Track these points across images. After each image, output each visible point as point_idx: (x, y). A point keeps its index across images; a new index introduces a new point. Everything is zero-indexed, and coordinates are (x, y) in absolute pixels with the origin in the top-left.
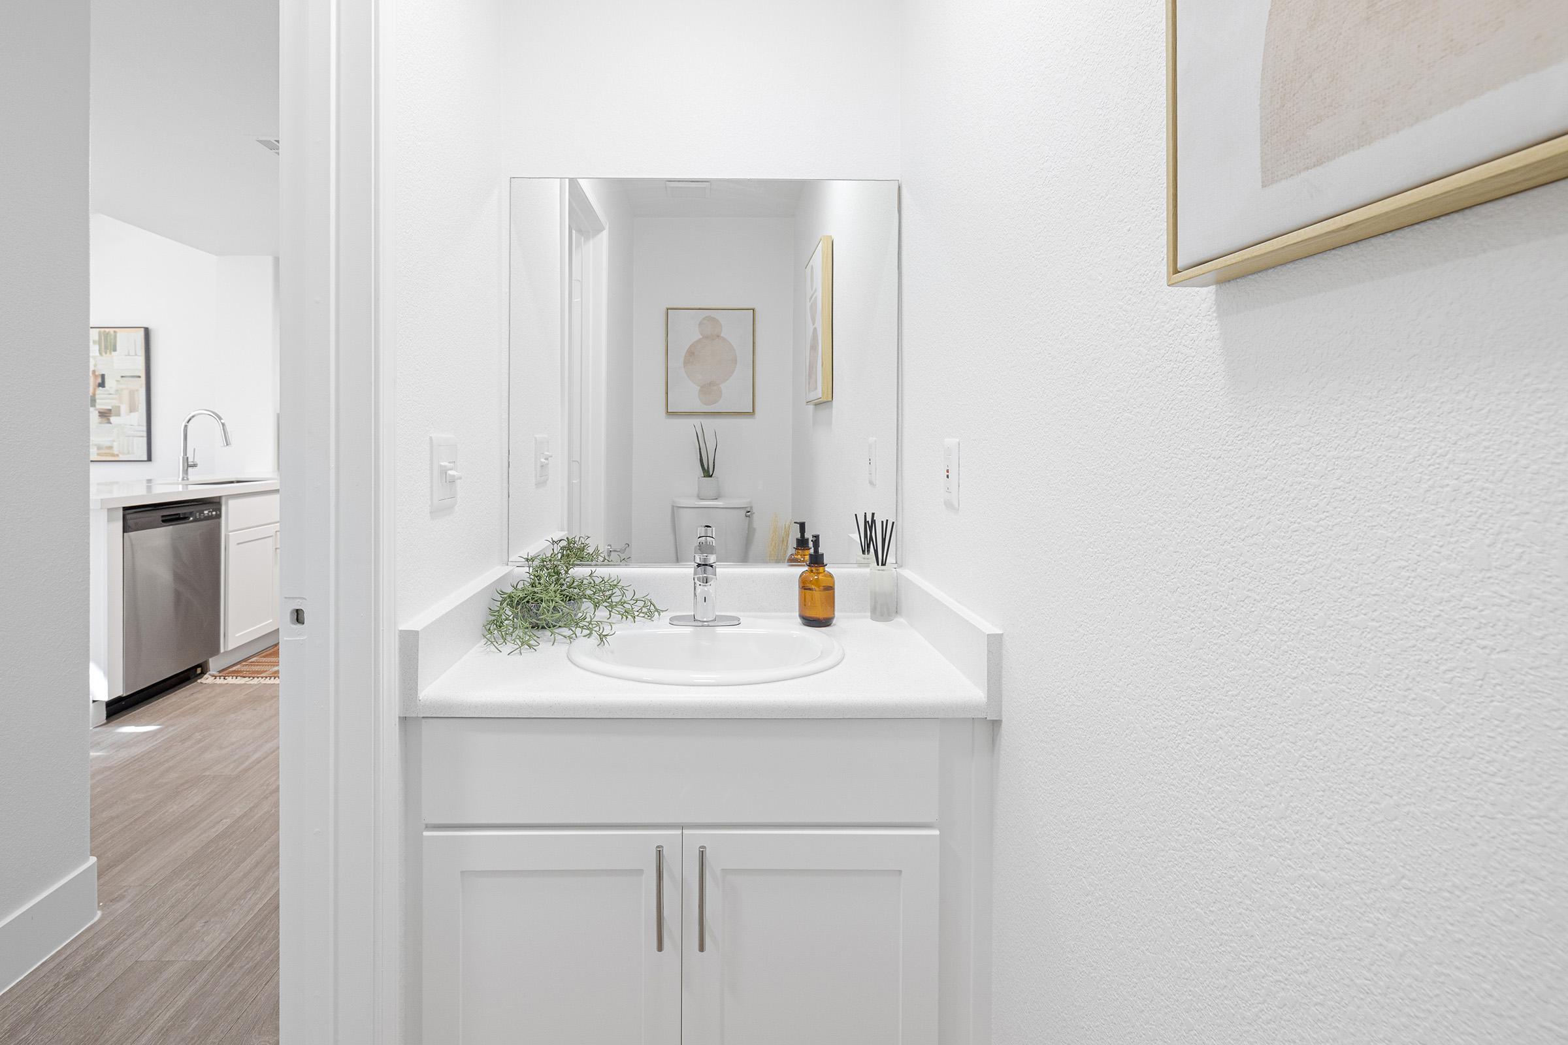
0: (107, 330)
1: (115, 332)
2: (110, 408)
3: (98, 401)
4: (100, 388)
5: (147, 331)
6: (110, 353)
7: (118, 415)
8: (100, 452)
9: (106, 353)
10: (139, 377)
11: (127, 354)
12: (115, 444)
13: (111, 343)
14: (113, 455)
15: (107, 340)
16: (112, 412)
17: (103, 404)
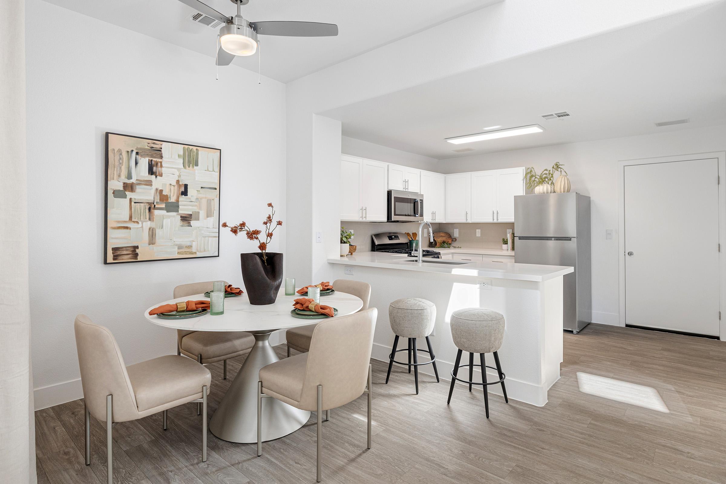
0: (191, 147)
1: (197, 149)
2: (191, 213)
3: (180, 206)
4: (183, 196)
6: (193, 167)
7: (197, 219)
8: (180, 250)
9: (189, 167)
10: (215, 189)
11: (207, 169)
12: (194, 244)
13: (194, 159)
14: (192, 253)
15: (189, 156)
16: (193, 216)
17: (185, 210)
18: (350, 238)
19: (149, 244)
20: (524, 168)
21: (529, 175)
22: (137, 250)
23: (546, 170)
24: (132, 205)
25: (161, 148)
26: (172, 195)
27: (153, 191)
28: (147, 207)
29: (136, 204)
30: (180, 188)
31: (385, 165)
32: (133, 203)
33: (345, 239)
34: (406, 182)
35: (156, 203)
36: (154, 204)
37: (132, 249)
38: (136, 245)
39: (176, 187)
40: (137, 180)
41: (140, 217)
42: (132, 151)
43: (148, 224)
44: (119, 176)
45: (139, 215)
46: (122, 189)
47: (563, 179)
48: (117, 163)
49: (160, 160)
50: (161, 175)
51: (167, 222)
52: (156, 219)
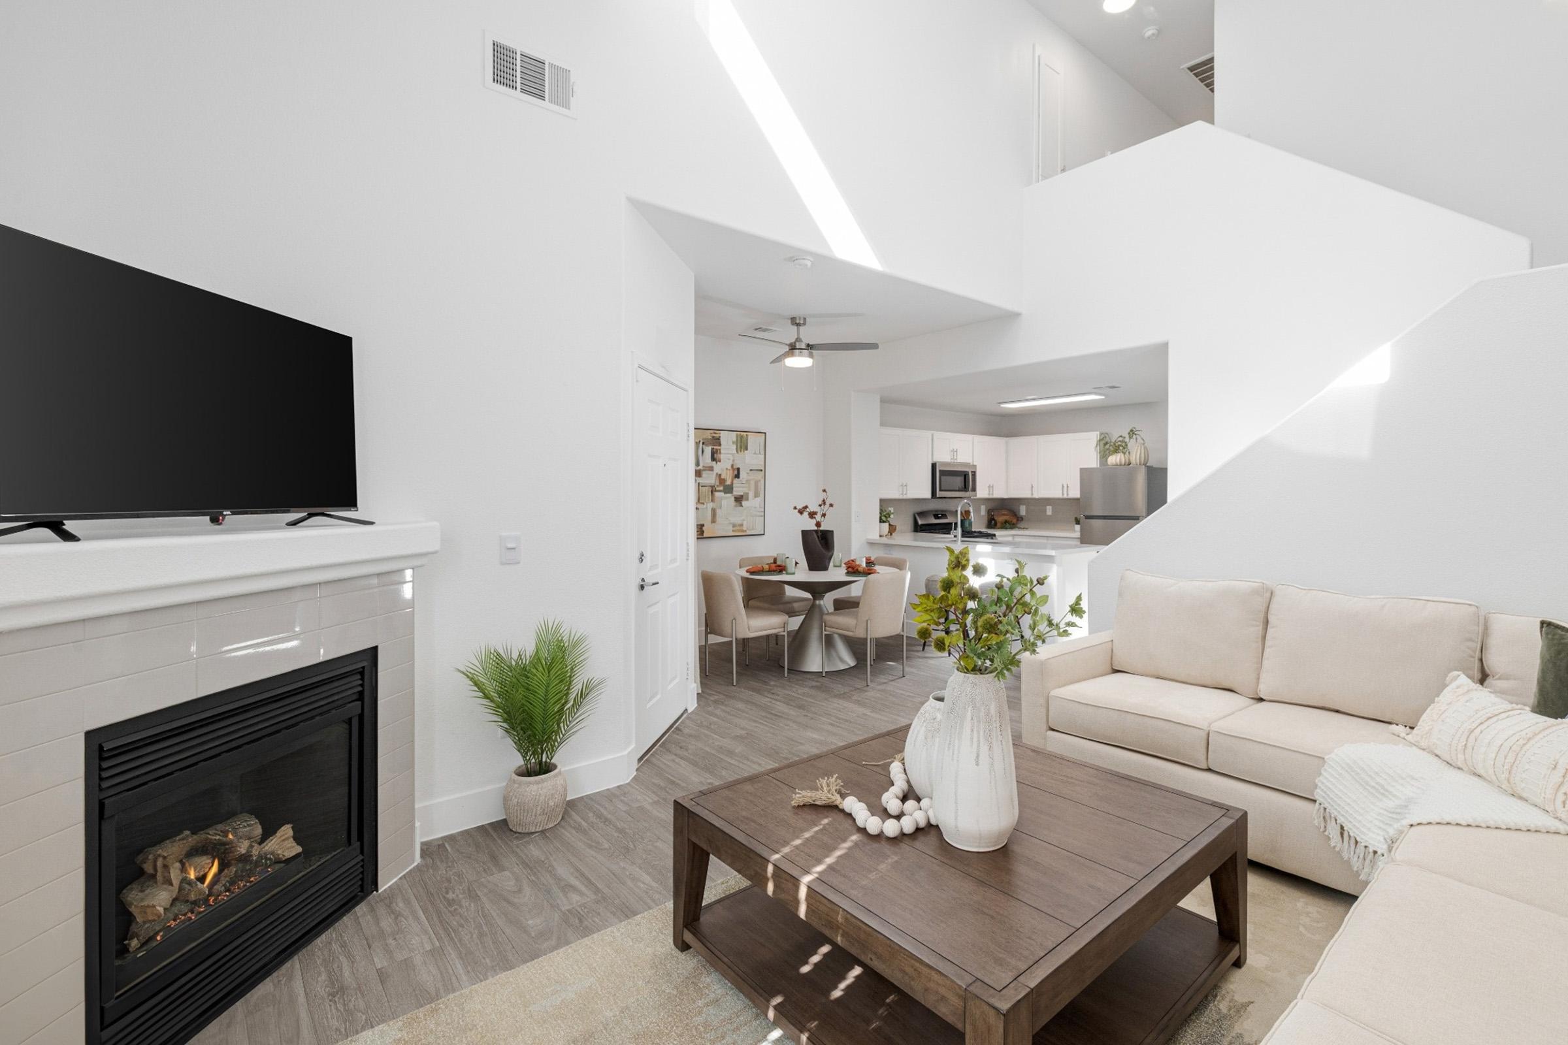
0: (742, 433)
2: (742, 494)
3: (734, 489)
4: (736, 479)
6: (744, 452)
7: (747, 499)
8: (734, 529)
9: (741, 451)
10: (760, 470)
11: (754, 453)
12: (745, 523)
13: (744, 443)
14: (743, 531)
15: (741, 442)
16: (744, 497)
17: (738, 491)
18: (889, 517)
19: (712, 524)
20: (1098, 433)
21: (1102, 443)
22: (704, 528)
23: (1121, 436)
25: (720, 437)
26: (728, 479)
27: (714, 476)
28: (710, 490)
29: (703, 487)
30: (734, 472)
31: (929, 433)
32: (700, 487)
33: (884, 518)
34: (955, 451)
35: (717, 487)
36: (715, 487)
37: (701, 528)
38: (703, 524)
39: (731, 471)
40: (703, 467)
41: (705, 499)
42: (701, 441)
43: (710, 505)
47: (1139, 448)
49: (719, 448)
50: (720, 461)
51: (724, 502)
52: (716, 500)
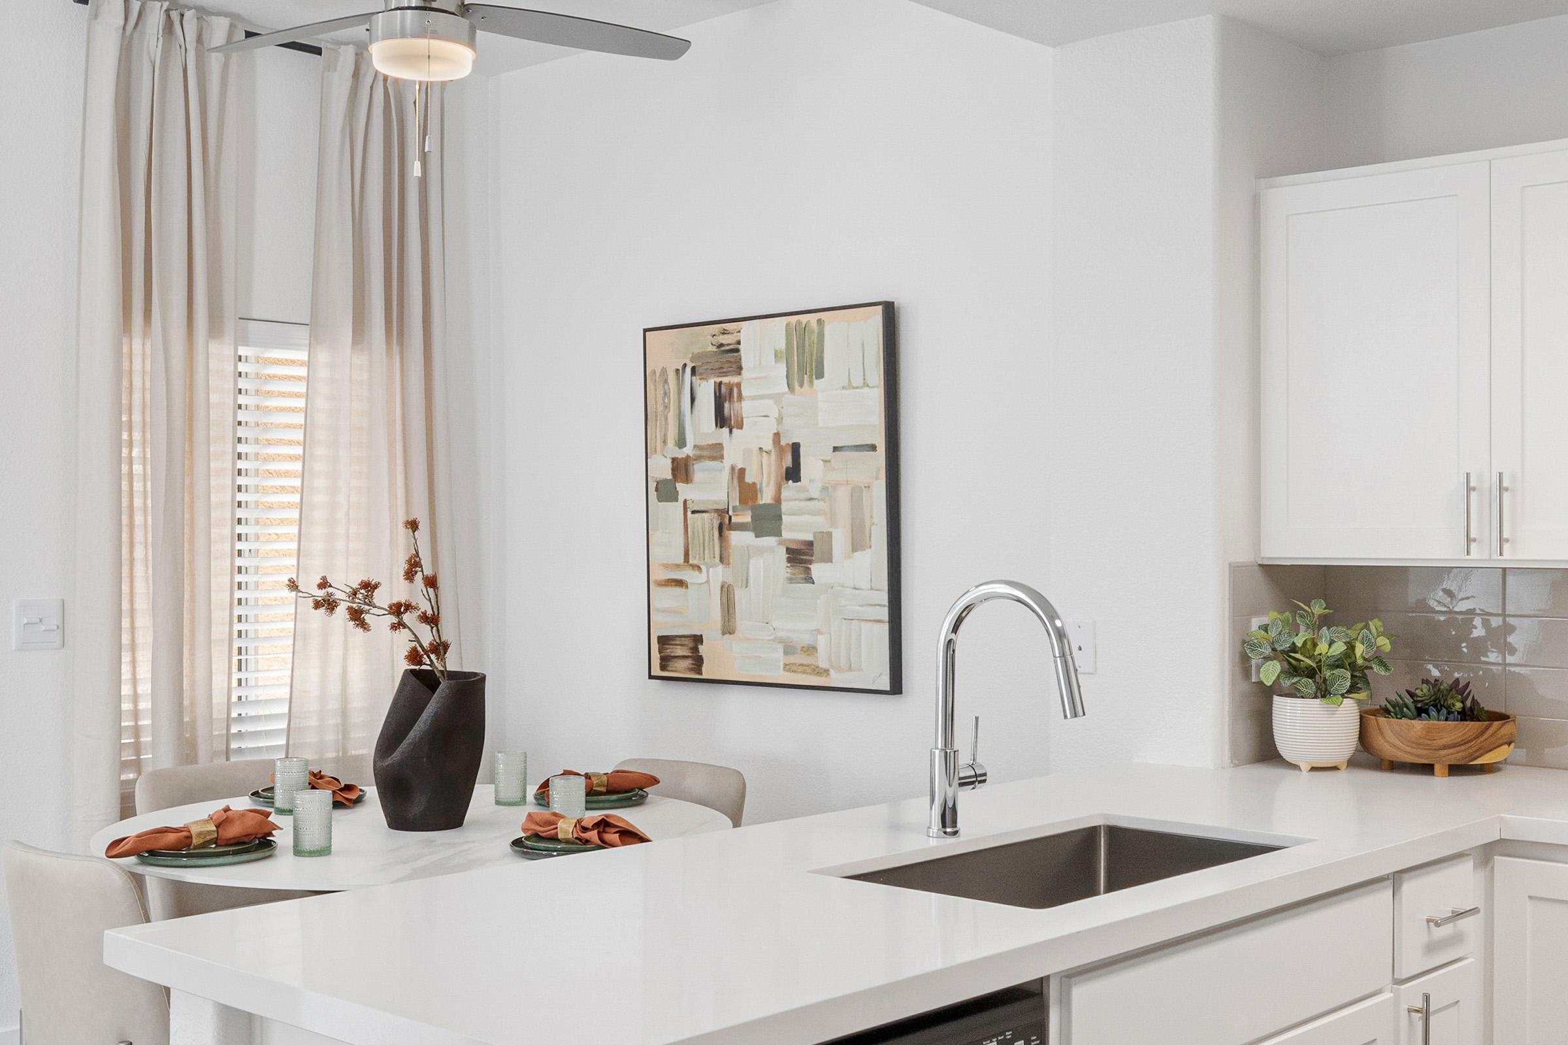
0: (804, 318)
2: (809, 537)
3: (783, 517)
4: (791, 482)
5: (890, 312)
6: (811, 382)
7: (829, 557)
8: (791, 659)
9: (801, 385)
10: (873, 448)
11: (846, 383)
12: (822, 643)
13: (812, 355)
14: (818, 671)
15: (801, 347)
16: (816, 548)
17: (795, 527)
19: (724, 634)
22: (700, 647)
24: (688, 518)
25: (739, 343)
26: (764, 485)
27: (725, 475)
28: (716, 524)
29: (697, 515)
30: (782, 459)
32: (689, 513)
35: (734, 511)
36: (728, 513)
37: (691, 645)
38: (699, 634)
39: (773, 455)
40: (695, 447)
41: (704, 552)
42: (685, 365)
43: (717, 574)
44: (665, 442)
45: (702, 548)
46: (669, 476)
48: (660, 409)
49: (734, 379)
50: (740, 426)
51: (757, 566)
52: (734, 558)
